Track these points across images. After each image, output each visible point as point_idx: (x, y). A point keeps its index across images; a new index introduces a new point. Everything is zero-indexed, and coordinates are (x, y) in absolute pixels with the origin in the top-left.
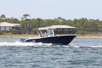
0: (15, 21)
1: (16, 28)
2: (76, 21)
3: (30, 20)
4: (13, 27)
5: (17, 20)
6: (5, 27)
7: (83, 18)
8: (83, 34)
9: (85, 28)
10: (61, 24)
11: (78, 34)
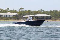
0: (15, 12)
1: (16, 16)
2: (51, 12)
3: (24, 11)
4: (14, 15)
5: (16, 11)
6: (9, 15)
7: (55, 10)
8: (55, 19)
9: (56, 16)
10: (42, 14)
11: (52, 19)
